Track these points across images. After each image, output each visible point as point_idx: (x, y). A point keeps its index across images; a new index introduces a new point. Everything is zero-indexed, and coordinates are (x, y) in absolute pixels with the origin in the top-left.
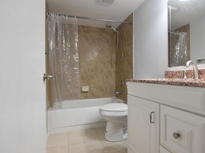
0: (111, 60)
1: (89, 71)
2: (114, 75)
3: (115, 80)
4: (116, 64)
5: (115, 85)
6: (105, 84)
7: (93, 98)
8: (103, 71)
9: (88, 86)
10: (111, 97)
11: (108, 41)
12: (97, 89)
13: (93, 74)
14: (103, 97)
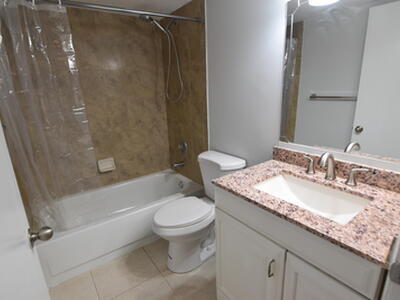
0: (156, 93)
1: (108, 124)
2: (164, 126)
3: (166, 136)
4: (168, 102)
5: (167, 146)
6: (147, 147)
7: (126, 180)
8: (140, 121)
9: (112, 159)
10: (162, 169)
11: (145, 52)
12: (131, 160)
13: (118, 129)
14: (147, 174)
